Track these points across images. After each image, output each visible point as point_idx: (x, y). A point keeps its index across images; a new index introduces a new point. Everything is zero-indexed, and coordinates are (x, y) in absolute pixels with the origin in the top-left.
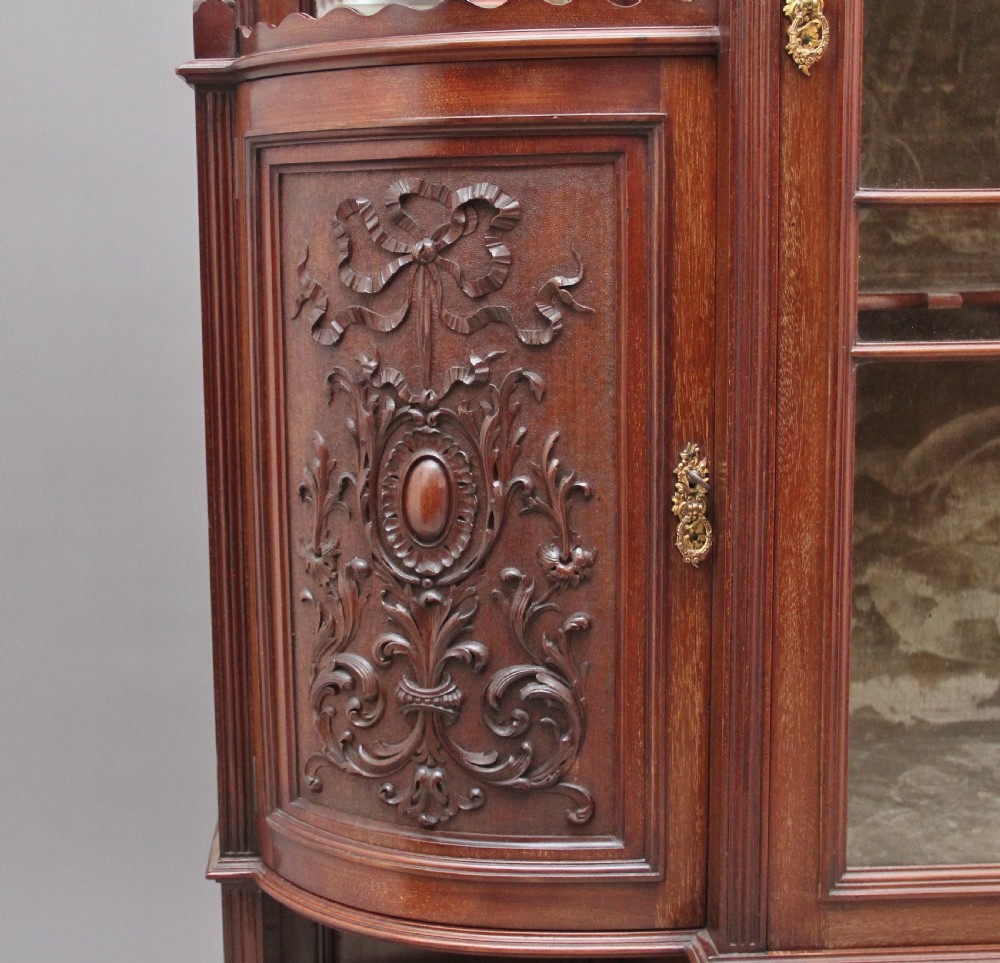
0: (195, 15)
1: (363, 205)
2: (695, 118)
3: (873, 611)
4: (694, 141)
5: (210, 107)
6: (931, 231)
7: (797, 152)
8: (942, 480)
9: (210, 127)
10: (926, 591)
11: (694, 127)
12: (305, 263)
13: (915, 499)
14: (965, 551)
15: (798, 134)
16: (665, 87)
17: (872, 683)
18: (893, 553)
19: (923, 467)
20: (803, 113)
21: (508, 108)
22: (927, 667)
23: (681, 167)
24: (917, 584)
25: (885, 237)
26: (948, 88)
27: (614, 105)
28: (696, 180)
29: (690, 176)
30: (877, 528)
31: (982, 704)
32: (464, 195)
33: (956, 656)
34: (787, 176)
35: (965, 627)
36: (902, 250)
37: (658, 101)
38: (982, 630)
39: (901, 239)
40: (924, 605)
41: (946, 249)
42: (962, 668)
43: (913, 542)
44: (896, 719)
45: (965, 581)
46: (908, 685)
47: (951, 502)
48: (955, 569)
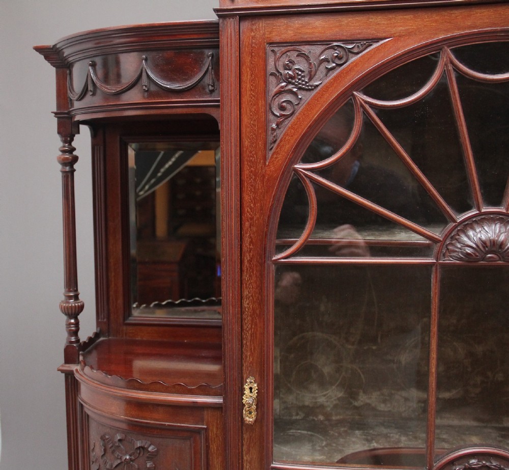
1: (107, 439)
2: (217, 428)
4: (217, 436)
5: (70, 381)
7: (249, 450)
9: (70, 387)
11: (217, 431)
12: (94, 448)
15: (249, 444)
16: (206, 417)
20: (250, 437)
21: (151, 419)
23: (212, 444)
27: (187, 422)
28: (218, 449)
29: (215, 448)
32: (139, 444)
34: (245, 458)
37: (203, 422)
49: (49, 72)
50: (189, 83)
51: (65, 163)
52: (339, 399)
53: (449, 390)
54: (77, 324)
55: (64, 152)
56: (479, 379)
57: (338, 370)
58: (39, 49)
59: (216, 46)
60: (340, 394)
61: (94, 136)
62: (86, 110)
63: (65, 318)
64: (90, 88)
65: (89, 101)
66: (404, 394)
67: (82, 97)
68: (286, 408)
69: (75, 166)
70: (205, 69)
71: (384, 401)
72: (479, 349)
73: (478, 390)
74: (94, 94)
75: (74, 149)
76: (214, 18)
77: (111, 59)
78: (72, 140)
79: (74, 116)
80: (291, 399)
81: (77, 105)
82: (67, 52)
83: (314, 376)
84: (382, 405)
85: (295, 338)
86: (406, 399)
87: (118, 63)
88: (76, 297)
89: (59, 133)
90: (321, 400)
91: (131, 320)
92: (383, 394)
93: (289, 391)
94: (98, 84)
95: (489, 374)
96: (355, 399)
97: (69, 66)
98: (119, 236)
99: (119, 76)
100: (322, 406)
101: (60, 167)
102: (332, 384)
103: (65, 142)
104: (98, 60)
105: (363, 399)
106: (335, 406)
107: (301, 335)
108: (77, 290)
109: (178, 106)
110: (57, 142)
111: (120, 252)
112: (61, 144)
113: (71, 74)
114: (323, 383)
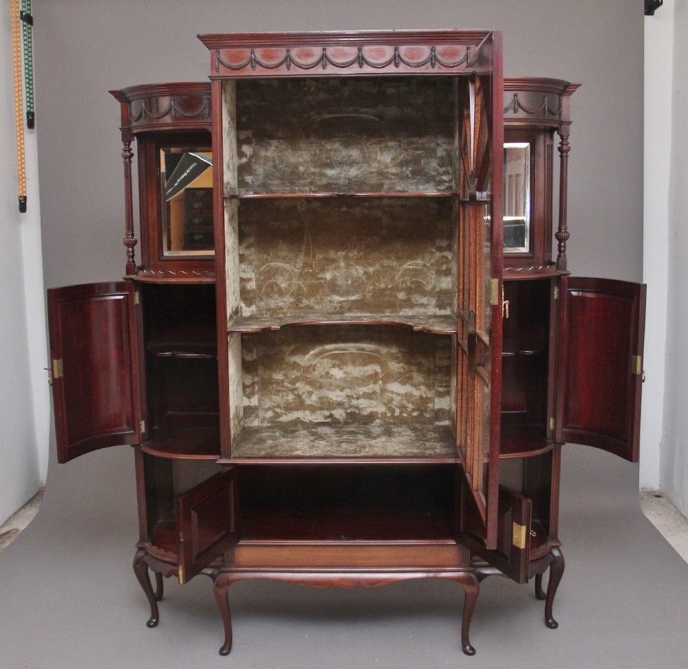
0: (127, 267)
3: (298, 394)
6: (308, 303)
8: (314, 363)
10: (311, 390)
13: (307, 367)
14: (321, 380)
17: (299, 412)
18: (303, 380)
19: (309, 360)
22: (313, 409)
24: (308, 388)
25: (298, 305)
26: (311, 271)
30: (298, 374)
31: (326, 417)
33: (319, 405)
35: (321, 398)
36: (301, 308)
38: (325, 400)
39: (301, 305)
40: (310, 393)
41: (312, 308)
42: (321, 409)
43: (308, 378)
44: (305, 421)
45: (321, 387)
46: (308, 413)
47: (316, 368)
48: (318, 385)
49: (117, 105)
50: (196, 113)
51: (125, 157)
52: (291, 303)
53: (354, 295)
54: (133, 251)
55: (125, 151)
56: (371, 288)
57: (290, 285)
58: (111, 92)
59: (210, 94)
60: (292, 300)
61: (139, 144)
62: (138, 127)
63: (126, 248)
64: (143, 115)
65: (142, 122)
66: (329, 298)
67: (137, 120)
68: (260, 310)
69: (132, 159)
70: (204, 106)
71: (318, 303)
72: (371, 270)
73: (371, 294)
74: (145, 118)
75: (131, 149)
76: (208, 80)
77: (154, 100)
78: (130, 144)
79: (132, 130)
80: (262, 304)
81: (134, 124)
82: (128, 95)
83: (276, 289)
84: (317, 306)
85: (264, 267)
86: (331, 302)
87: (157, 101)
88: (133, 235)
89: (123, 140)
90: (281, 304)
91: (163, 258)
92: (317, 299)
93: (261, 299)
94: (148, 113)
95: (377, 284)
96: (301, 303)
97: (129, 102)
98: (155, 205)
99: (158, 109)
100: (281, 308)
101: (123, 159)
102: (286, 294)
103: (125, 145)
104: (147, 100)
105: (305, 302)
106: (289, 308)
107: (267, 265)
108: (133, 231)
109: (190, 125)
110: (122, 145)
111: (156, 215)
112: (123, 147)
113: (130, 106)
114: (281, 293)
